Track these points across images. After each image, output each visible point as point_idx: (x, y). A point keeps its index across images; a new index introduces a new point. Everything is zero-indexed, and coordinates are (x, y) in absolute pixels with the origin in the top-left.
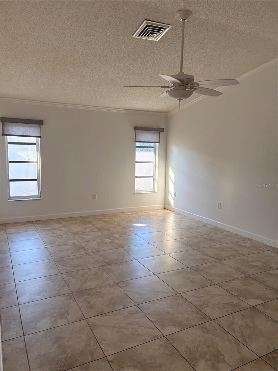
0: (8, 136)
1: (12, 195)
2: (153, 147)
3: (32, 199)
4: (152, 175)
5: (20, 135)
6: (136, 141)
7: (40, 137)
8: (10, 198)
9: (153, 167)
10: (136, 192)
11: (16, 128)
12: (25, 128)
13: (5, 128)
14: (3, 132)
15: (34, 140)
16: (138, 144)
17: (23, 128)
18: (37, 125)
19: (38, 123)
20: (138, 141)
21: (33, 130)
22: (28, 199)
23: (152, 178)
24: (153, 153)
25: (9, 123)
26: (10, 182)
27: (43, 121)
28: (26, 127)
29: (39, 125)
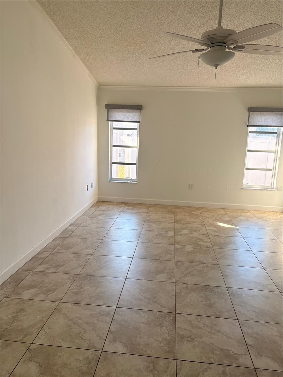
0: (113, 122)
1: (114, 176)
2: (275, 133)
3: (130, 182)
4: (271, 168)
5: (122, 120)
6: (250, 124)
7: (139, 122)
8: (112, 179)
9: (273, 158)
10: (244, 186)
11: (119, 113)
12: (126, 114)
13: (109, 114)
14: (108, 118)
15: (136, 125)
16: (251, 129)
17: (125, 114)
18: (137, 110)
19: (138, 108)
20: (252, 125)
21: (133, 115)
22: (126, 182)
23: (271, 172)
24: (275, 140)
25: (113, 109)
26: (113, 165)
27: (141, 106)
28: (128, 113)
29: (139, 110)
